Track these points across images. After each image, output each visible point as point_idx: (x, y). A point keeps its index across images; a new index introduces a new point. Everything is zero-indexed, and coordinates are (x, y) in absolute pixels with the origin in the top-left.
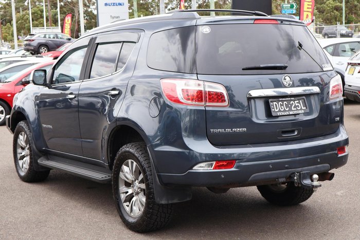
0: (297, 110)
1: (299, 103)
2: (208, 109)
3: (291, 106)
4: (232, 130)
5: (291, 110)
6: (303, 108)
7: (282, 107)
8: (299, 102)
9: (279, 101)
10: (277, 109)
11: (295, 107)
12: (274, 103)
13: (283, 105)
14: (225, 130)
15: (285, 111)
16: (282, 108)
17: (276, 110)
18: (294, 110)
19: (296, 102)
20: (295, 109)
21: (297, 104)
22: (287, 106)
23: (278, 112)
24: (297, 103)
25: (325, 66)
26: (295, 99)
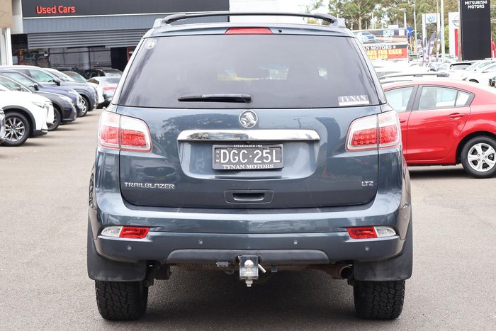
1: (271, 153)
2: (123, 153)
3: (254, 157)
4: (153, 185)
5: (251, 162)
6: (274, 161)
7: (237, 158)
8: (271, 151)
9: (233, 148)
10: (225, 159)
11: (262, 158)
12: (222, 151)
13: (238, 155)
14: (144, 185)
15: (239, 163)
16: (234, 159)
17: (222, 161)
18: (256, 164)
19: (264, 151)
20: (260, 162)
21: (265, 155)
22: (245, 156)
23: (226, 164)
24: (266, 153)
25: (348, 100)
26: (265, 147)
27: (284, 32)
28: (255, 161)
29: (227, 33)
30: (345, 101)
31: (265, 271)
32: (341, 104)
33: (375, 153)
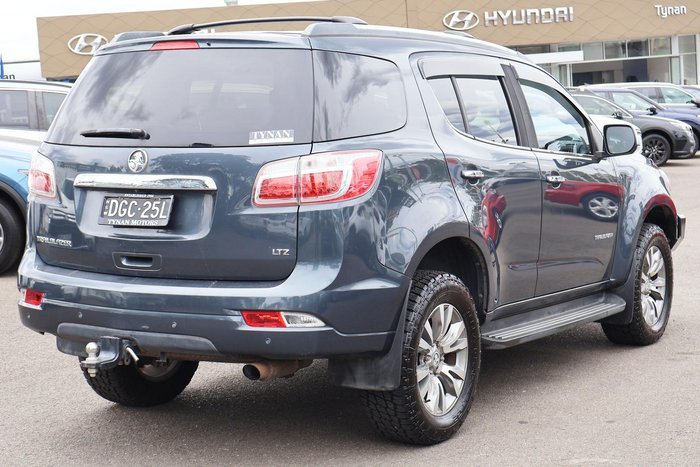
0: (150, 218)
1: (159, 206)
3: (141, 211)
4: (56, 241)
5: (138, 216)
6: (161, 217)
7: (125, 210)
8: (161, 203)
9: (124, 198)
10: (112, 212)
11: (150, 212)
12: (113, 201)
13: (127, 207)
14: (49, 240)
15: (126, 217)
16: (122, 212)
17: (109, 215)
18: (142, 219)
19: (155, 203)
20: (147, 217)
21: (154, 208)
22: (134, 208)
24: (156, 205)
25: (263, 135)
26: (157, 197)
27: (213, 45)
28: (143, 216)
29: (154, 48)
30: (259, 137)
31: (136, 358)
32: (251, 142)
33: (294, 210)
